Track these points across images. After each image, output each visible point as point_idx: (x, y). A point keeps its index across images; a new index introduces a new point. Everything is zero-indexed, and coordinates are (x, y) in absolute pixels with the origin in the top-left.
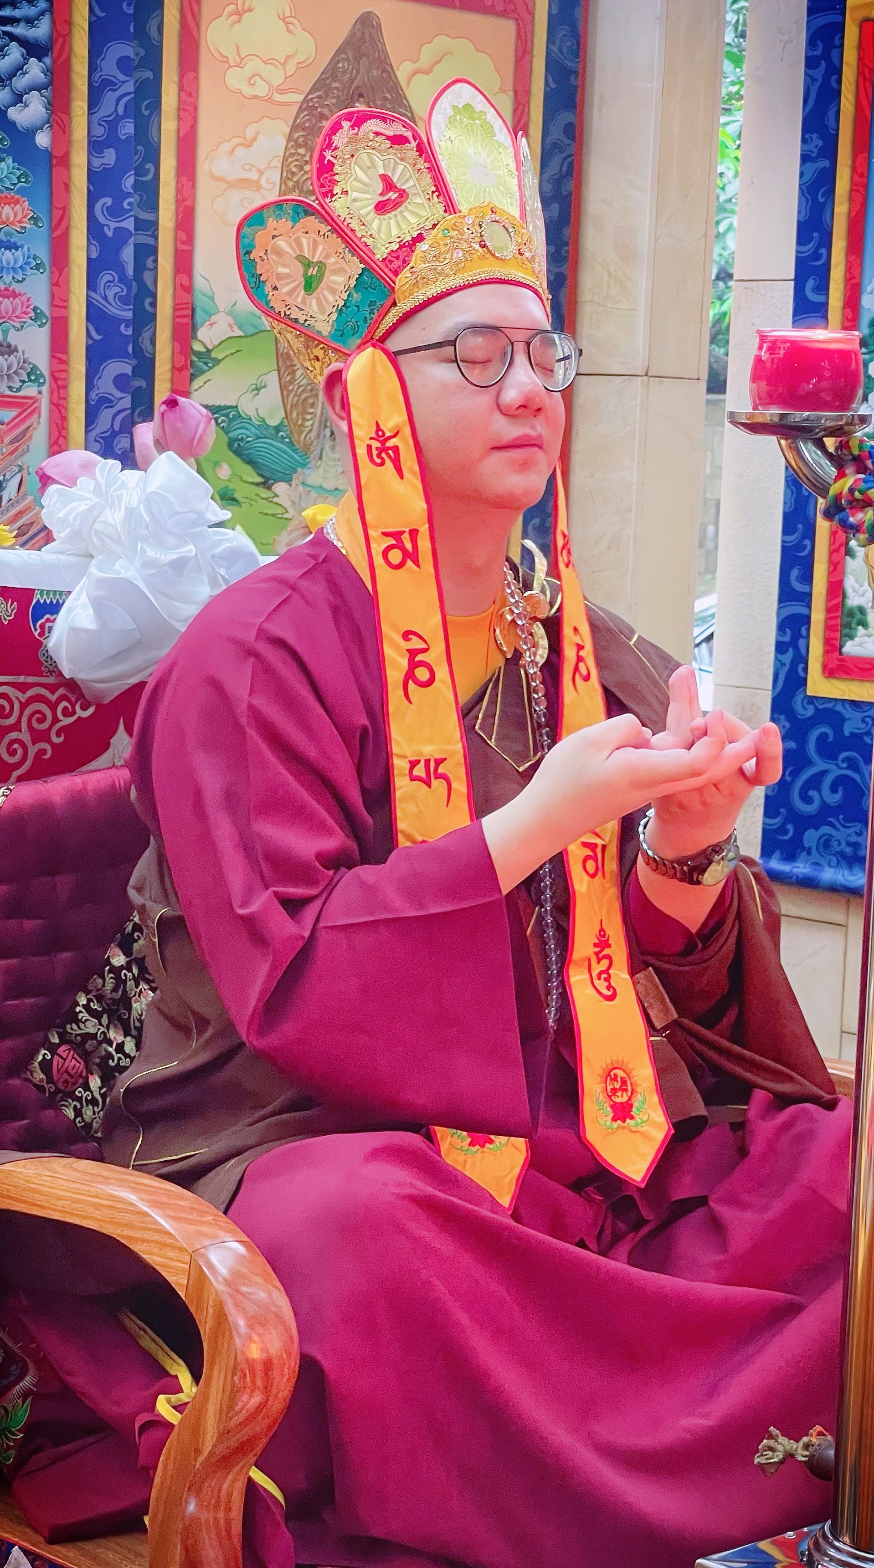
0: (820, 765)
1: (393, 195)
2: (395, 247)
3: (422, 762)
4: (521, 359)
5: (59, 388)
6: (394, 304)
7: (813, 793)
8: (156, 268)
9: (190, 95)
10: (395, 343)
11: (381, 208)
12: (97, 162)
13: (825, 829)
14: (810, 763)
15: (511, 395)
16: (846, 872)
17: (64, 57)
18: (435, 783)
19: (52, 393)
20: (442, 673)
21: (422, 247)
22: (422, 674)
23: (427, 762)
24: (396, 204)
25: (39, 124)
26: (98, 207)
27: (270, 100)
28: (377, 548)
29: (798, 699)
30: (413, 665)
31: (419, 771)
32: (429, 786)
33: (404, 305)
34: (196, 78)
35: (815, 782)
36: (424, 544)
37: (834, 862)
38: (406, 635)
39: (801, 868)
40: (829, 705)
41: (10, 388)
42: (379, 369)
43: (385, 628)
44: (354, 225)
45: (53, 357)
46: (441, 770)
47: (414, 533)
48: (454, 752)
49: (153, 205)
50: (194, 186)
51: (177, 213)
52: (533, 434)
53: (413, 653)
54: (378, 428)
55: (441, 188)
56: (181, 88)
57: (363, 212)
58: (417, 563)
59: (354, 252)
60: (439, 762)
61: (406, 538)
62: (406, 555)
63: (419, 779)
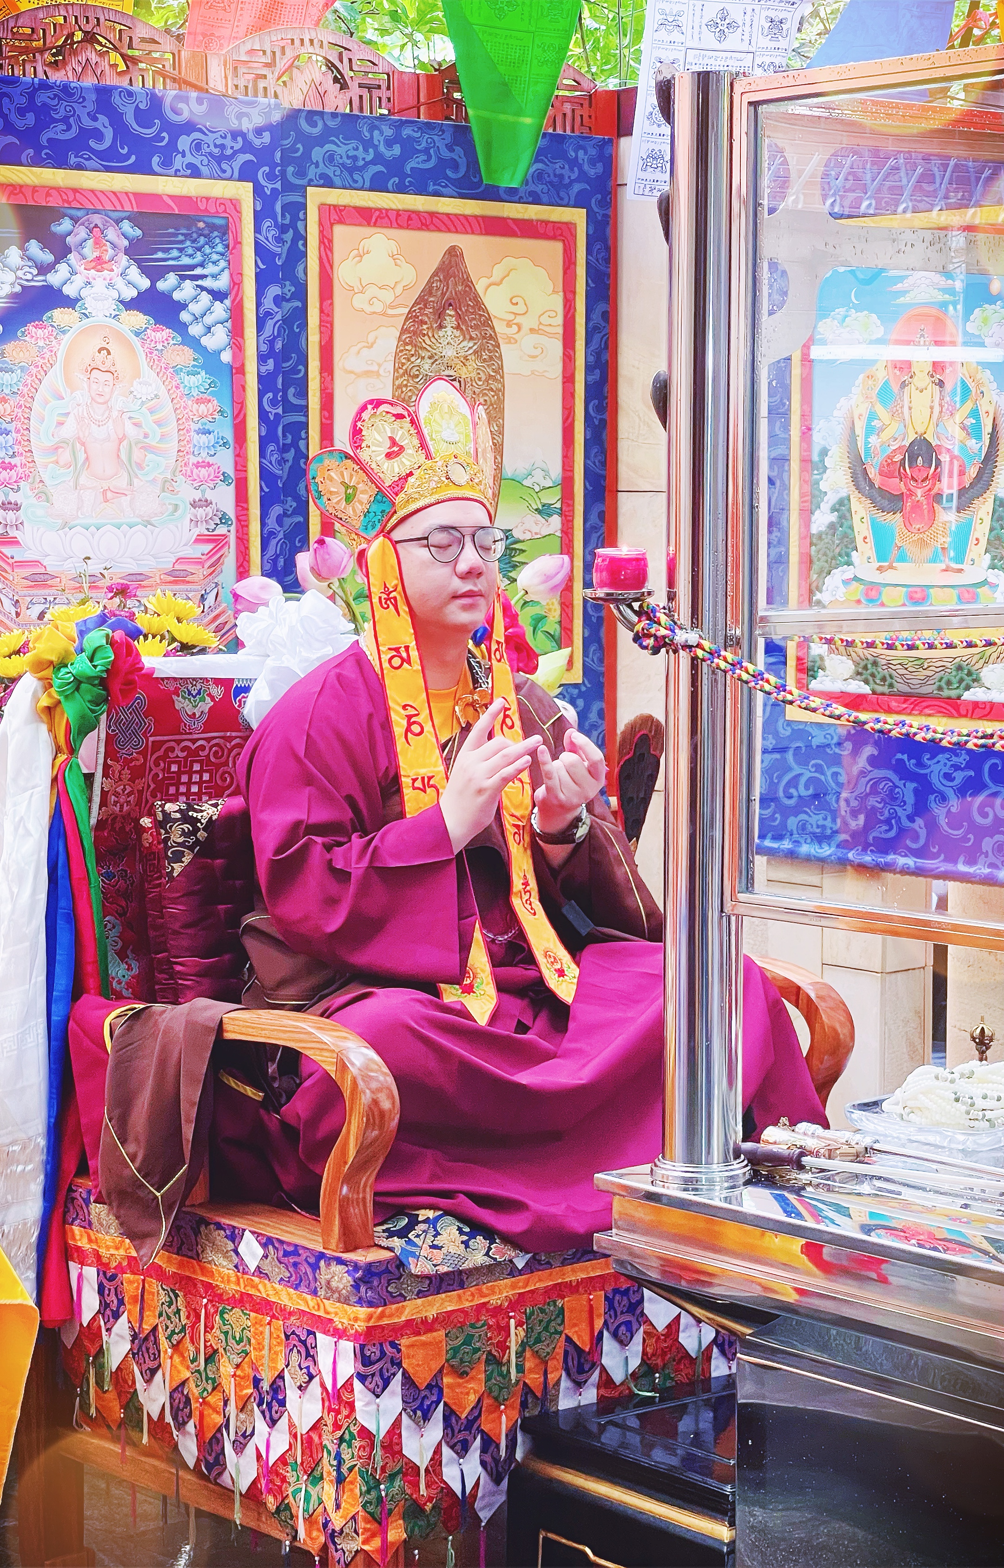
0: (797, 770)
1: (396, 449)
2: (396, 479)
3: (420, 780)
4: (469, 545)
5: (243, 526)
6: (395, 512)
7: (792, 791)
8: (307, 438)
9: (328, 315)
10: (396, 535)
11: (389, 456)
12: (263, 369)
13: (803, 816)
14: (790, 769)
15: (462, 567)
16: (817, 846)
17: (238, 299)
18: (428, 790)
19: (237, 531)
20: (428, 727)
21: (411, 480)
22: (416, 728)
23: (423, 778)
24: (398, 454)
25: (222, 347)
26: (265, 400)
27: (384, 314)
28: (385, 658)
29: (780, 723)
30: (410, 724)
31: (418, 784)
32: (425, 792)
33: (401, 514)
34: (332, 304)
35: (794, 782)
36: (414, 654)
37: (809, 841)
38: (404, 707)
39: (786, 845)
40: (801, 727)
41: (208, 529)
42: (387, 551)
43: (391, 703)
44: (374, 466)
45: (237, 506)
46: (431, 782)
47: (407, 648)
48: (439, 772)
49: (303, 393)
50: (332, 379)
51: (322, 398)
52: (475, 589)
53: (409, 717)
54: (385, 586)
55: (423, 445)
56: (322, 311)
57: (378, 458)
58: (409, 663)
59: (373, 482)
60: (430, 778)
61: (402, 650)
62: (403, 660)
63: (419, 789)
